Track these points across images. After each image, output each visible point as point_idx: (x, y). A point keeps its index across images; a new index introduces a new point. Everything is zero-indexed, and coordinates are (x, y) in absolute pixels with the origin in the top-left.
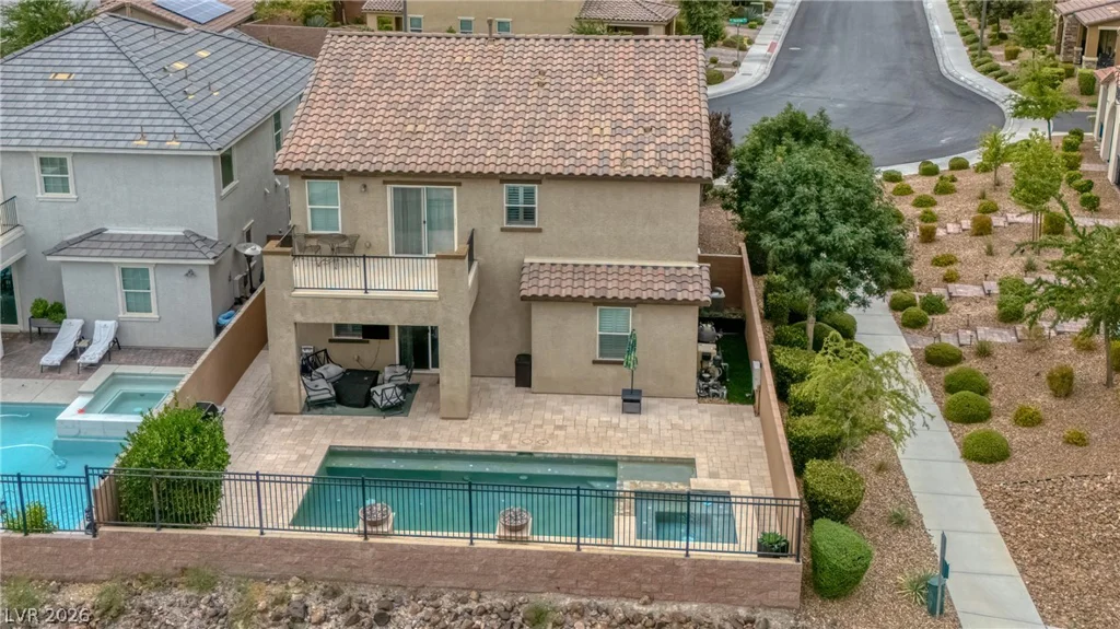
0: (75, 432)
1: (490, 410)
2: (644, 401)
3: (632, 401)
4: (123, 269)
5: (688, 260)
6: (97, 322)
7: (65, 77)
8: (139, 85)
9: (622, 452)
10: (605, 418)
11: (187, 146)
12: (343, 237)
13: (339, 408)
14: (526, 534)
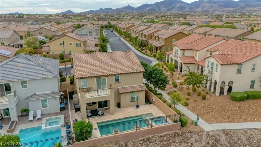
0: (46, 130)
1: (117, 112)
2: (140, 106)
3: (137, 106)
4: (41, 100)
5: (142, 84)
6: (37, 111)
7: (20, 66)
8: (37, 66)
9: (141, 114)
10: (135, 110)
11: (52, 76)
12: (88, 88)
13: (92, 117)
14: (140, 128)
